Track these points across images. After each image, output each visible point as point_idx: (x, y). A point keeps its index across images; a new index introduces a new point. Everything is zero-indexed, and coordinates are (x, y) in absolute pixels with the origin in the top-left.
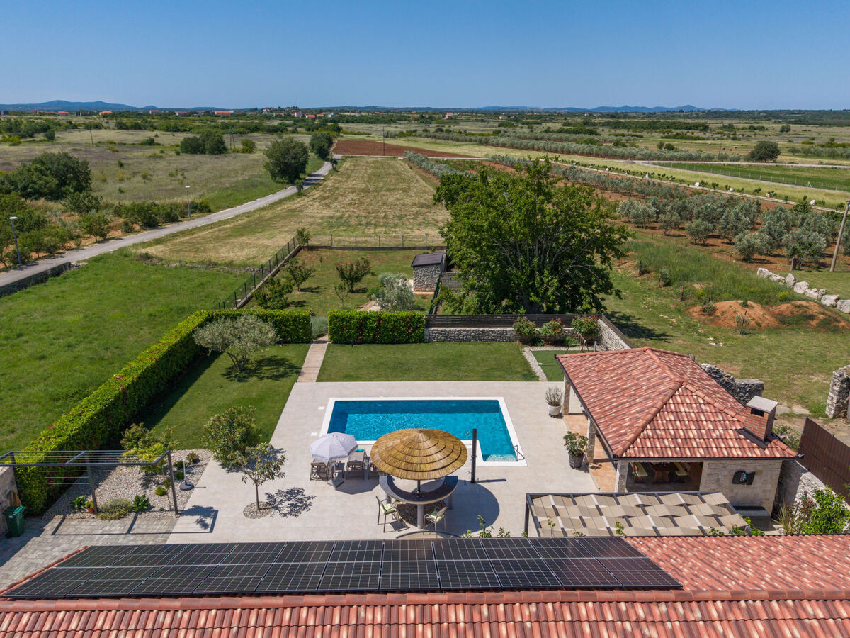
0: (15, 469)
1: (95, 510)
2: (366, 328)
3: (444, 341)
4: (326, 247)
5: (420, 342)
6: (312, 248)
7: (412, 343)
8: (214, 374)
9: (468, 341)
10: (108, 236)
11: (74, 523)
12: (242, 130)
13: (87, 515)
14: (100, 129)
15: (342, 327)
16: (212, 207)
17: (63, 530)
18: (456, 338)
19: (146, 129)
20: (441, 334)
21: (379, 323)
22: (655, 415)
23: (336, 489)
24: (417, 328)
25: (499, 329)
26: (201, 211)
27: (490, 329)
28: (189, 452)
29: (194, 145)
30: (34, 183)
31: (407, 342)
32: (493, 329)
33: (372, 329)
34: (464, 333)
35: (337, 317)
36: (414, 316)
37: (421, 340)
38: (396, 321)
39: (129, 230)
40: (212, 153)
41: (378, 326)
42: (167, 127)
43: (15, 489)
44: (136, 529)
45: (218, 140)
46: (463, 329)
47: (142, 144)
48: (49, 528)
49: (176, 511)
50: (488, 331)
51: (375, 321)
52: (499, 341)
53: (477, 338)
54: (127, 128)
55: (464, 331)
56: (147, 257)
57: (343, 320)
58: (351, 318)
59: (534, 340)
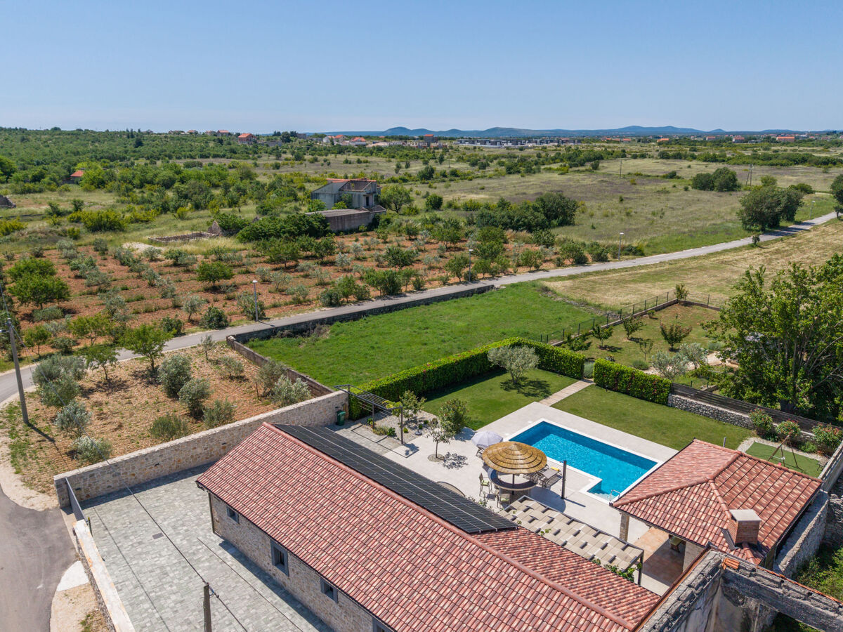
0: (350, 394)
1: (374, 427)
2: (621, 380)
3: (685, 410)
4: (701, 305)
5: (663, 404)
6: (687, 304)
7: (657, 403)
8: (498, 380)
9: (707, 416)
10: (541, 267)
11: (363, 429)
12: (785, 161)
13: (370, 428)
14: (646, 157)
15: (603, 374)
16: (646, 251)
17: (357, 431)
18: (696, 410)
19: (685, 159)
20: (683, 403)
21: (631, 379)
22: (666, 492)
23: (483, 467)
24: (662, 392)
25: (738, 414)
26: (635, 254)
27: (729, 411)
28: (435, 417)
29: (703, 181)
30: (526, 218)
31: (652, 401)
32: (732, 412)
33: (626, 382)
34: (704, 408)
35: (600, 366)
36: (662, 381)
37: (665, 402)
38: (645, 381)
39: (560, 264)
40: (721, 190)
41: (631, 381)
42: (706, 157)
43: (347, 403)
44: (381, 443)
45: (730, 178)
46: (703, 404)
47: (664, 177)
48: (353, 427)
49: (402, 442)
50: (726, 413)
51: (628, 376)
52: (737, 425)
53: (717, 416)
54: (668, 157)
55: (704, 406)
56: (546, 289)
57: (604, 368)
58: (610, 369)
59: (768, 434)
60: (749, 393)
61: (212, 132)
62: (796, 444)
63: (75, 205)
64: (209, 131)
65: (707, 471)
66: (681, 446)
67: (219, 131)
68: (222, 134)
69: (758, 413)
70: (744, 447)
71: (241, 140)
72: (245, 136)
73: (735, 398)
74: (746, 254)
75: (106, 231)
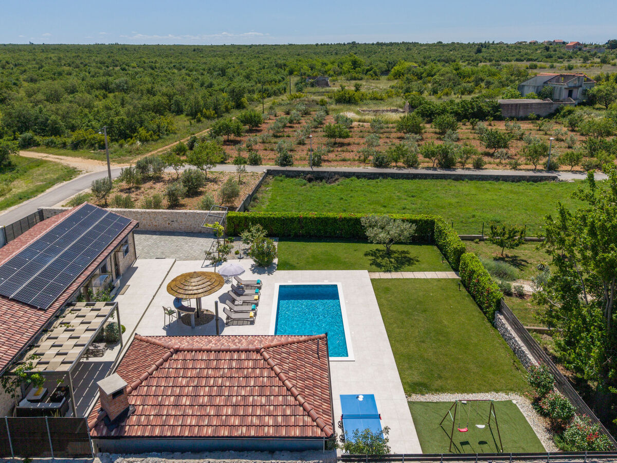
2: (472, 281)
7: (487, 317)
18: (509, 340)
20: (502, 326)
24: (490, 306)
31: (485, 314)
34: (513, 340)
35: (463, 260)
46: (514, 335)
51: (475, 278)
53: (520, 356)
57: (465, 264)
58: (468, 266)
61: (549, 42)
63: (356, 87)
64: (546, 40)
67: (554, 41)
68: (557, 43)
71: (569, 47)
72: (572, 44)
75: (344, 103)
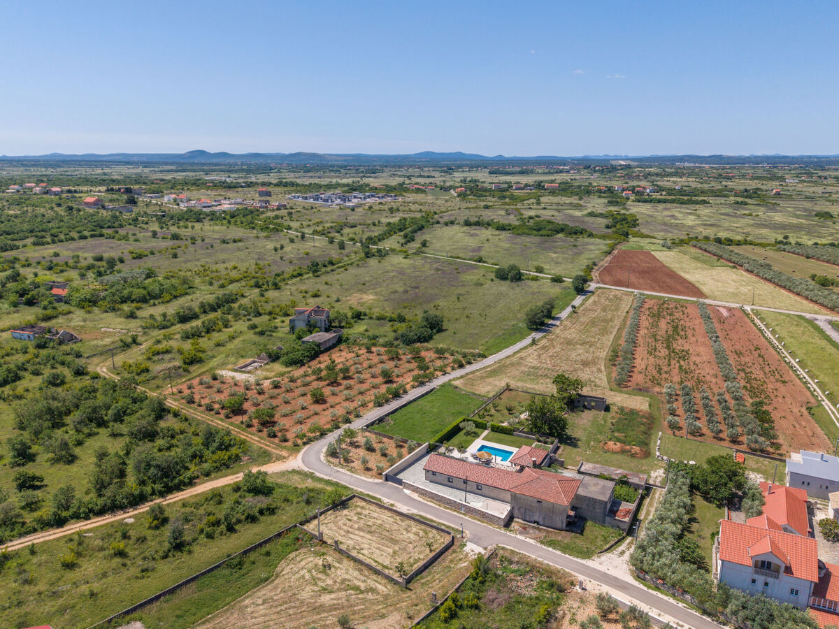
2: (499, 429)
4: (516, 390)
5: (511, 435)
6: (510, 390)
8: (462, 433)
9: (524, 438)
10: (446, 372)
14: (454, 224)
15: (493, 427)
16: (486, 354)
18: (521, 436)
19: (483, 226)
20: (516, 434)
24: (511, 431)
25: (532, 436)
26: (482, 357)
29: (502, 274)
31: (508, 435)
32: (530, 436)
34: (523, 435)
35: (491, 424)
36: (513, 428)
39: (453, 368)
40: (512, 281)
45: (516, 273)
51: (501, 428)
52: (531, 439)
53: (526, 437)
54: (470, 224)
56: (456, 387)
57: (493, 425)
58: (496, 426)
59: (539, 441)
60: (534, 430)
62: (545, 443)
65: (526, 452)
66: (520, 447)
69: (538, 436)
70: (533, 446)
73: (531, 432)
74: (530, 350)
